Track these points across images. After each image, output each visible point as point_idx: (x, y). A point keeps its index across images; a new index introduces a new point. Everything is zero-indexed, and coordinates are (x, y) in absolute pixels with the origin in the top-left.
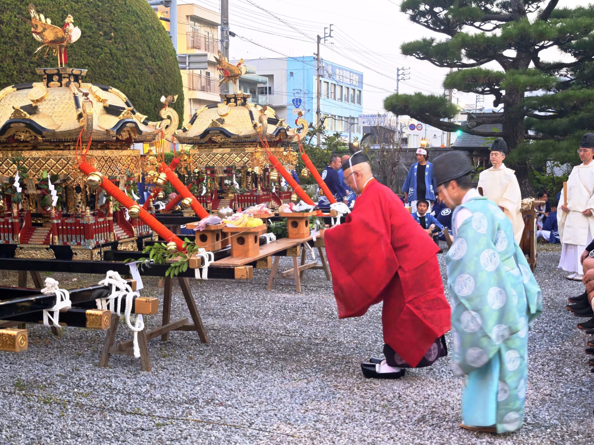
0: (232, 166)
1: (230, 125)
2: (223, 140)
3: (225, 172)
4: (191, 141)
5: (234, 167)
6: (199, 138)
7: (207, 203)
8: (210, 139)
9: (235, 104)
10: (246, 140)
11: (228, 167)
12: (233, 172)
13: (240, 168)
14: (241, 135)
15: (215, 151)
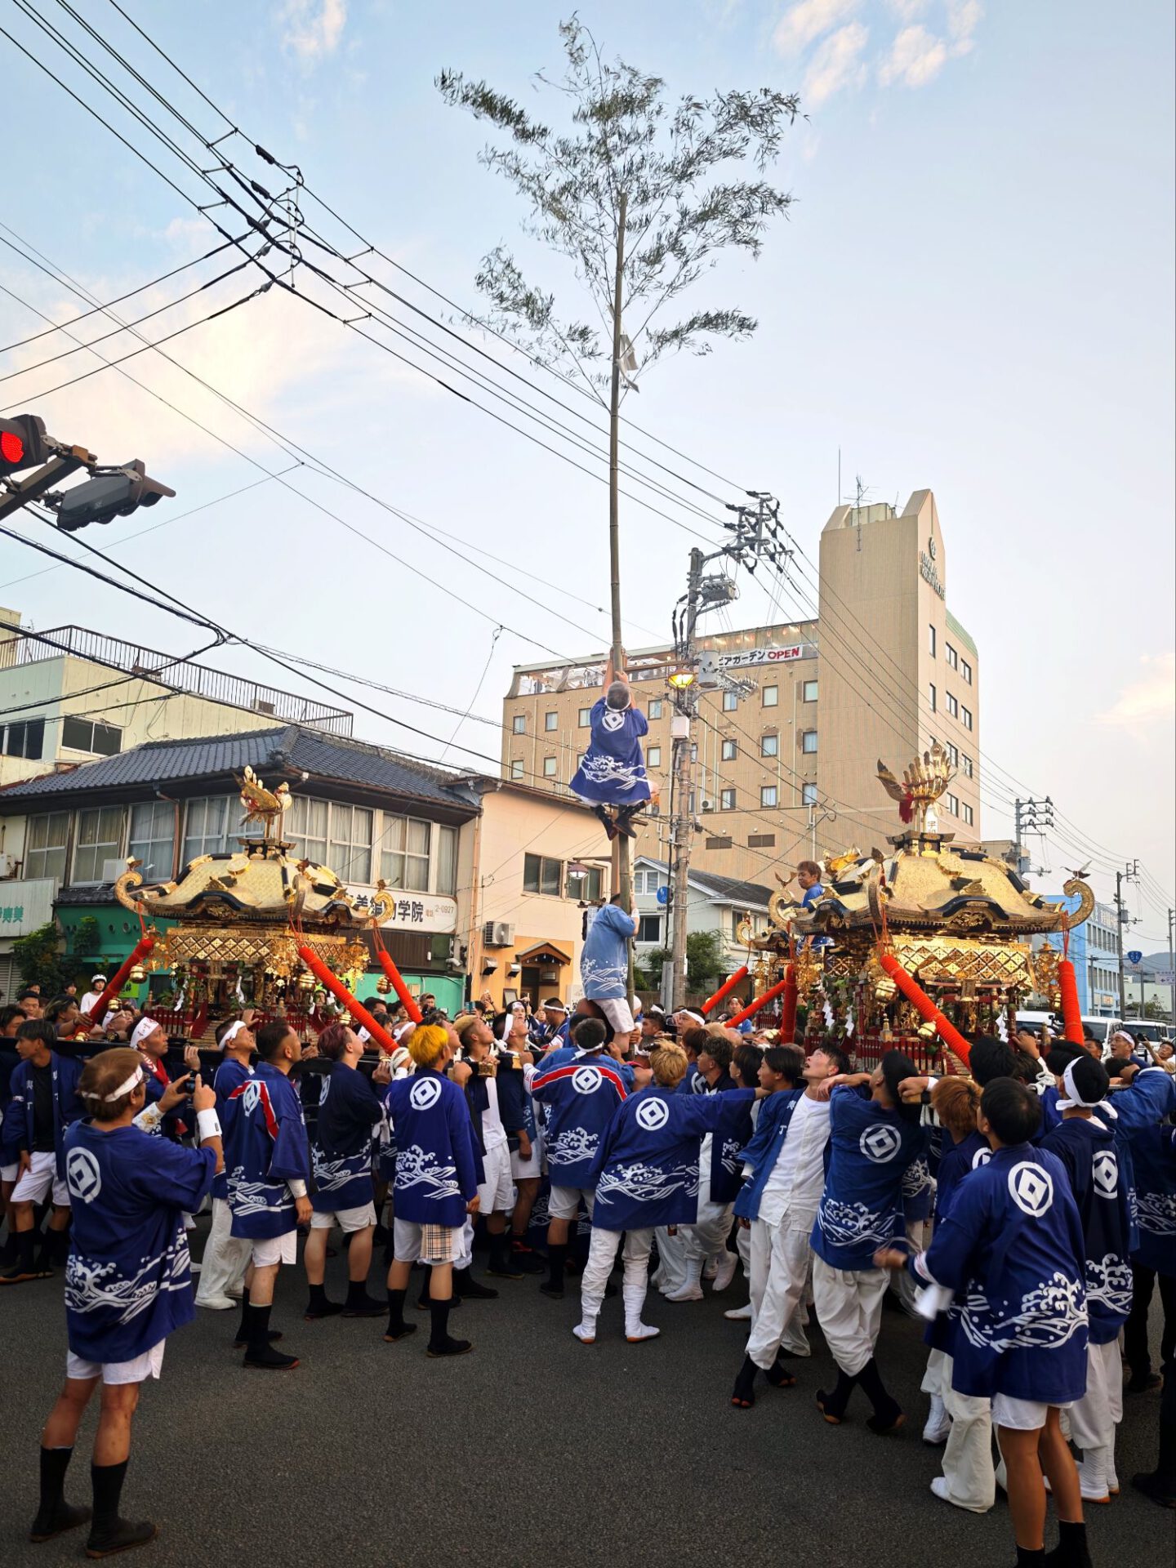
0: (238, 962)
1: (243, 890)
2: (227, 914)
3: (224, 971)
4: (170, 912)
5: (241, 964)
6: (183, 908)
7: (184, 1026)
8: (204, 911)
9: (262, 856)
10: (268, 916)
11: (231, 963)
12: (239, 972)
13: (251, 966)
14: (259, 907)
15: (211, 933)
